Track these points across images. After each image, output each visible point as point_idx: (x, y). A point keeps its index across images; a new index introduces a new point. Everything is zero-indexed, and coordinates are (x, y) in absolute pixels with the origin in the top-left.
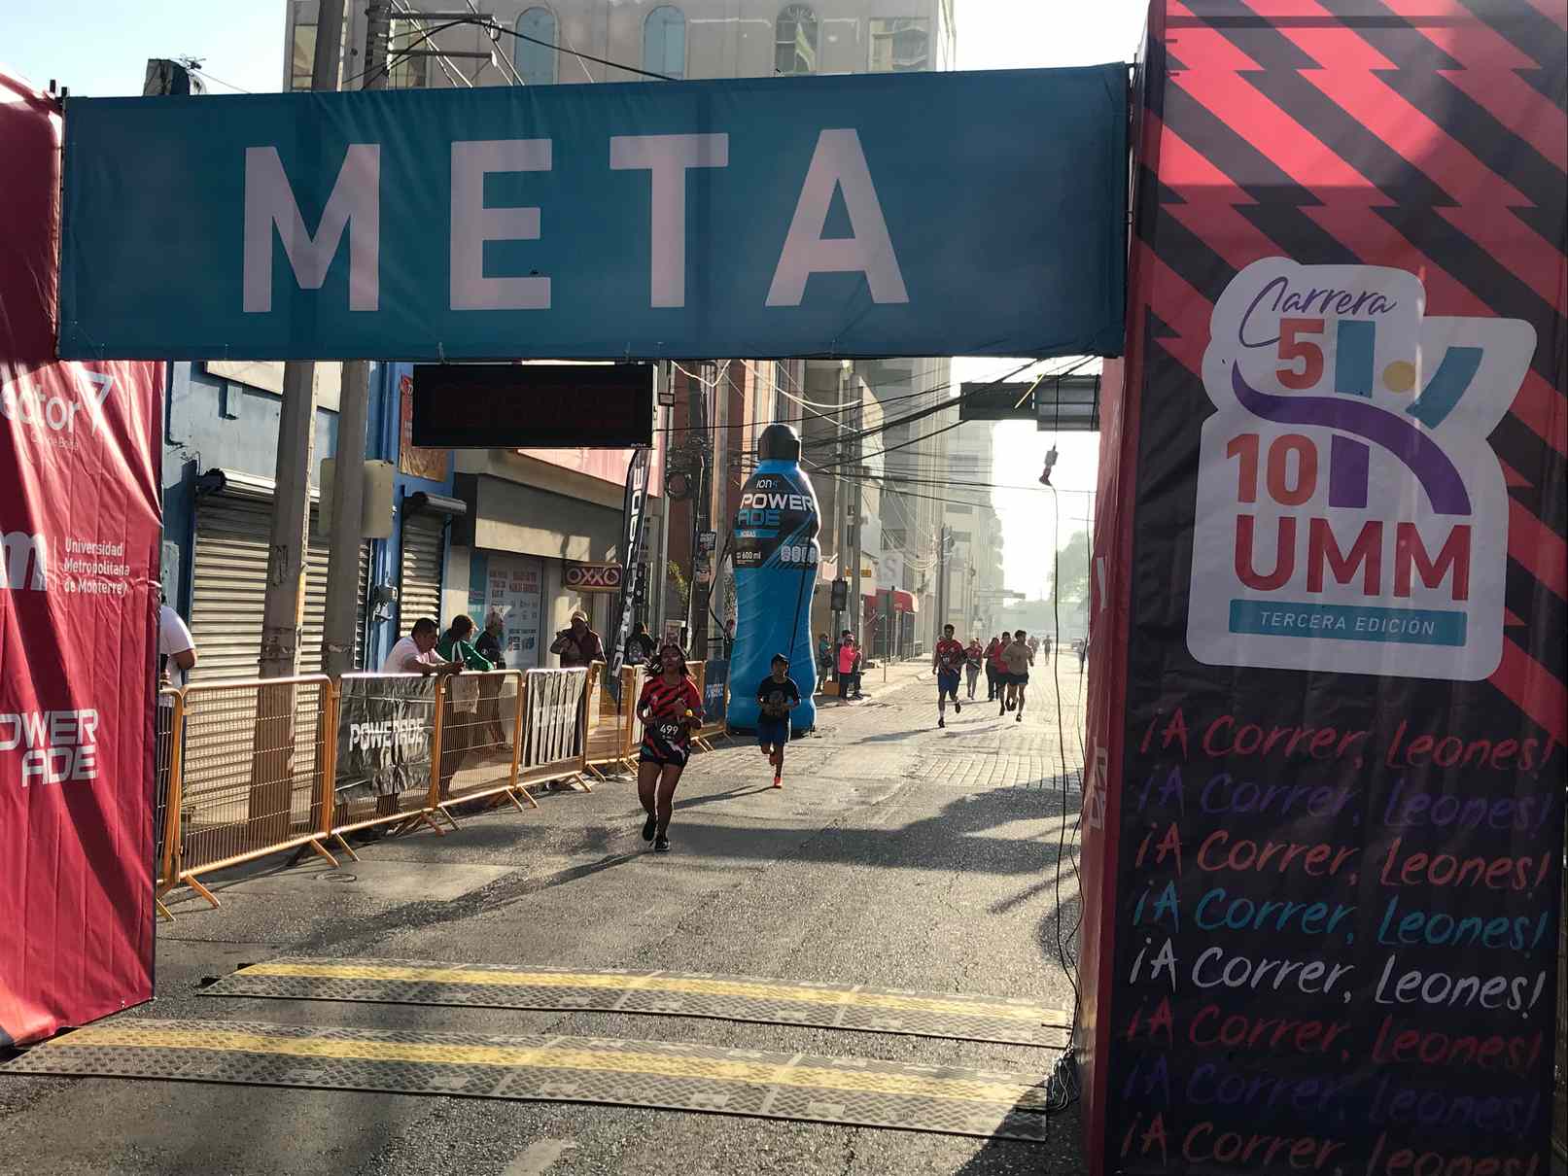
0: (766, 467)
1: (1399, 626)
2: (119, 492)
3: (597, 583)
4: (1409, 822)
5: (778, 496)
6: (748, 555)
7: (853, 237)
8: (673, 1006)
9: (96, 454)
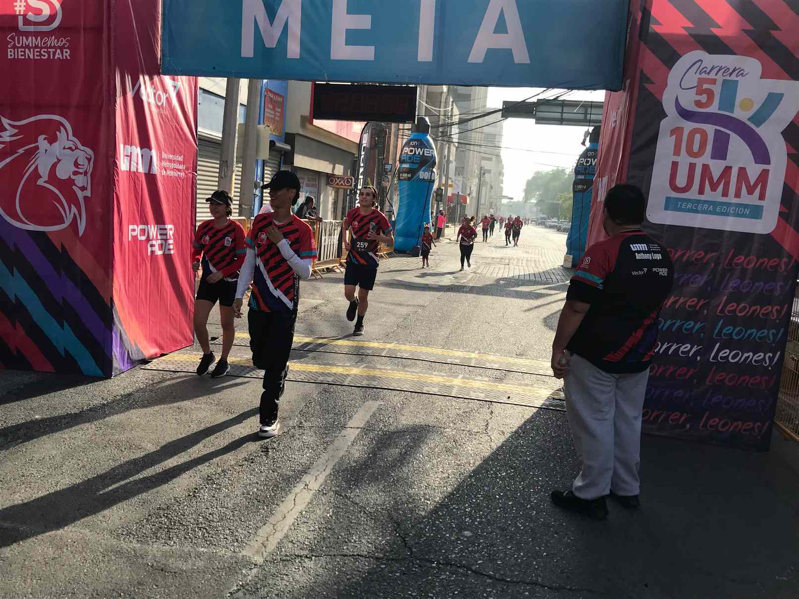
0: (414, 136)
1: (734, 210)
2: (181, 133)
3: (342, 185)
4: (731, 290)
5: (419, 149)
6: (405, 175)
7: (508, 33)
8: (406, 355)
9: (174, 117)
